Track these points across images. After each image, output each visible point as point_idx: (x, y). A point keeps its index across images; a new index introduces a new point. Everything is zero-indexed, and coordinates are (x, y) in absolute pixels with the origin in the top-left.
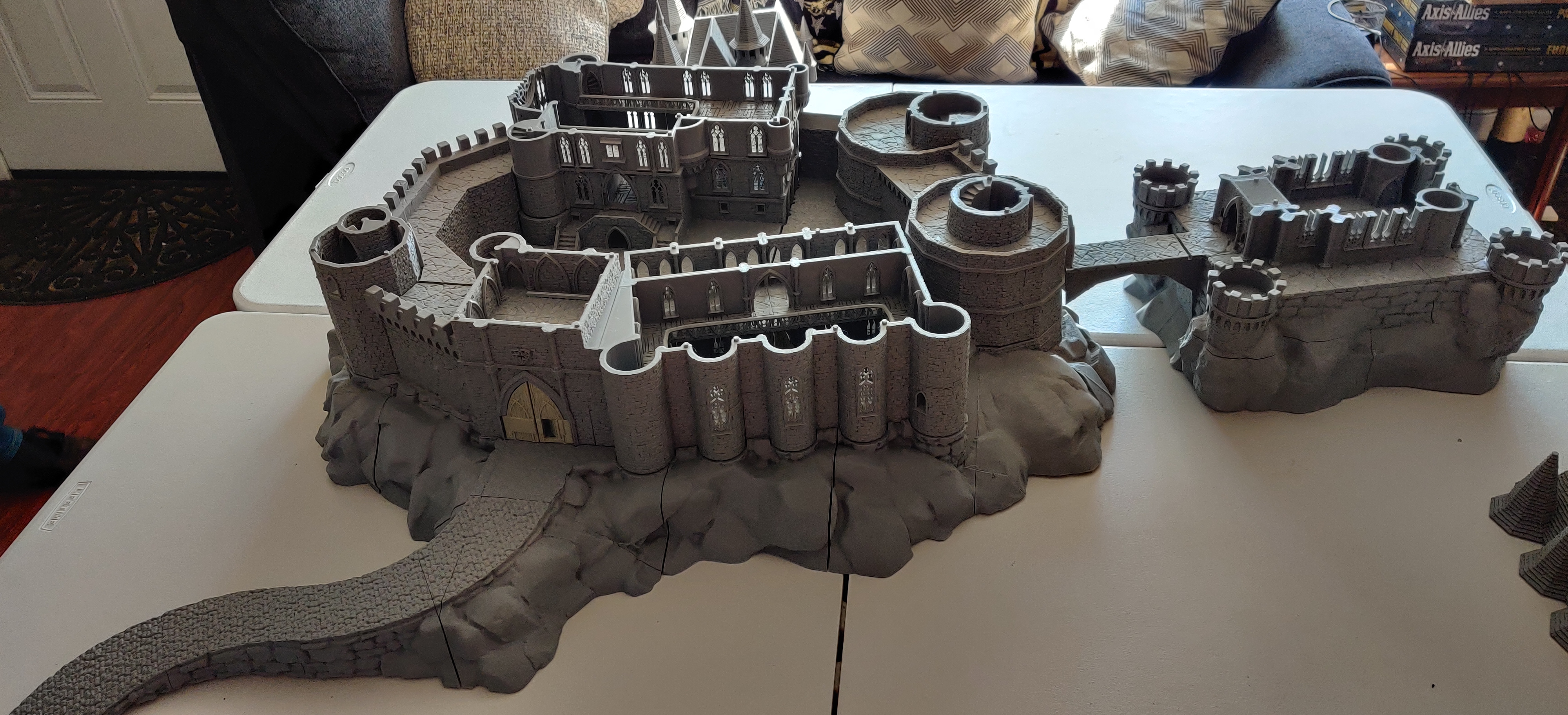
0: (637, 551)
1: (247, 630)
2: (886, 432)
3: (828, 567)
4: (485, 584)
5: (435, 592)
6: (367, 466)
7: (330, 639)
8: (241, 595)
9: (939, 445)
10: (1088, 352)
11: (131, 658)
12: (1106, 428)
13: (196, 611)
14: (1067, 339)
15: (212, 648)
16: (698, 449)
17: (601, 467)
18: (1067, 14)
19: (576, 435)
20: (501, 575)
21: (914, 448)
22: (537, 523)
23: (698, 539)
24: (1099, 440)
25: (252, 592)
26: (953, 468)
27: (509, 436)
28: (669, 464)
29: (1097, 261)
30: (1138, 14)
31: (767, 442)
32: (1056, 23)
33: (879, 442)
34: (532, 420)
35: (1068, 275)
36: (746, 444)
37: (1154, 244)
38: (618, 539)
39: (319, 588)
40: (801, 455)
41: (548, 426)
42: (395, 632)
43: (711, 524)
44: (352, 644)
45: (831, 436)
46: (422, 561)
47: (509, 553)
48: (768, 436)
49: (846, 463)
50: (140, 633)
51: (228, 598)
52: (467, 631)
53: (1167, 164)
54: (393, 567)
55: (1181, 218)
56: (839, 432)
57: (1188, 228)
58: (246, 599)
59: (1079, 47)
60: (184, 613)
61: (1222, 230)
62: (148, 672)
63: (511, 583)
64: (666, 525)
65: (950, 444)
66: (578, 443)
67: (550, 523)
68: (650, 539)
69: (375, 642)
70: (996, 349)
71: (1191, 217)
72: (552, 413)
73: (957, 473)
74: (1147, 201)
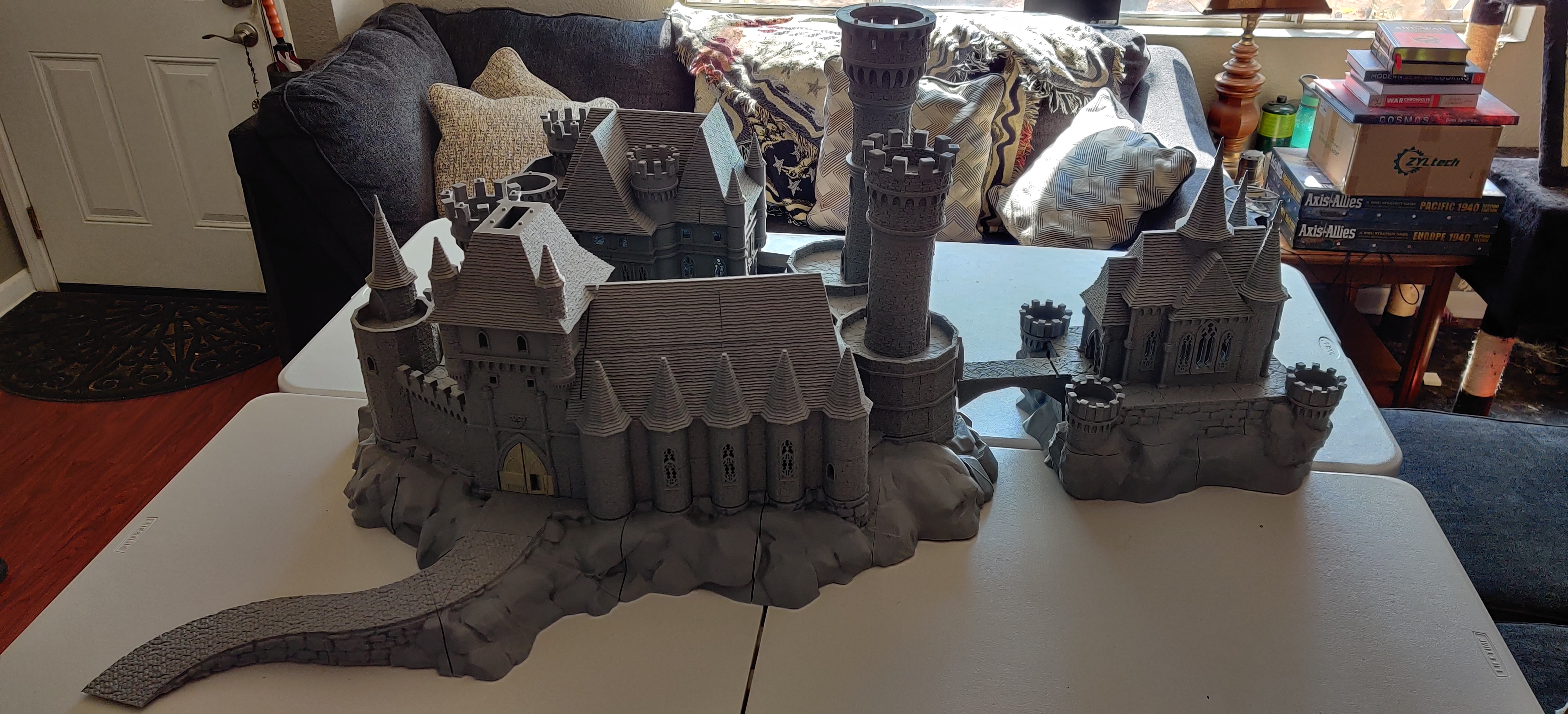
0: (599, 580)
1: (287, 625)
2: (804, 496)
3: (751, 600)
4: (476, 595)
5: (437, 600)
6: (386, 511)
7: (352, 631)
8: (282, 600)
9: (845, 508)
10: (975, 447)
11: (192, 643)
12: (986, 506)
13: (245, 610)
14: (958, 436)
15: (258, 636)
16: (654, 504)
17: (575, 514)
18: (1009, 187)
19: (557, 488)
20: (490, 590)
21: (826, 510)
22: (521, 552)
23: (649, 575)
24: (978, 515)
25: (291, 598)
26: (856, 527)
27: (504, 487)
28: (629, 513)
29: (983, 375)
30: (1066, 189)
31: (710, 499)
32: (1000, 195)
33: (798, 503)
34: (522, 475)
35: (959, 384)
36: (692, 501)
37: (1031, 364)
38: (585, 569)
39: (346, 596)
40: (734, 511)
41: (534, 479)
42: (404, 629)
43: (661, 562)
44: (369, 636)
45: (760, 497)
46: (428, 578)
47: (498, 573)
48: (711, 496)
49: (770, 518)
50: (199, 626)
51: (271, 602)
52: (461, 631)
53: (1049, 304)
54: (404, 581)
55: (1056, 347)
56: (767, 494)
57: (1060, 354)
58: (285, 603)
59: (1018, 214)
60: (235, 612)
61: (1086, 356)
62: (205, 654)
63: (498, 597)
64: (624, 561)
65: (854, 508)
66: (558, 495)
67: (531, 553)
68: (611, 573)
69: (388, 636)
70: (898, 439)
71: (1064, 345)
72: (539, 469)
73: (859, 531)
74: (1030, 332)
